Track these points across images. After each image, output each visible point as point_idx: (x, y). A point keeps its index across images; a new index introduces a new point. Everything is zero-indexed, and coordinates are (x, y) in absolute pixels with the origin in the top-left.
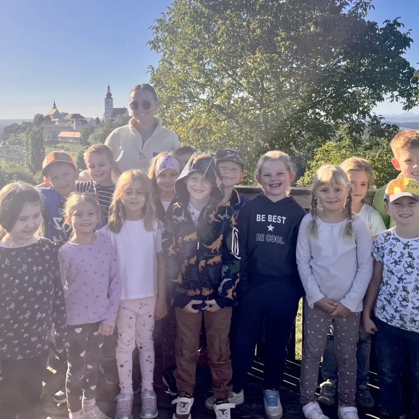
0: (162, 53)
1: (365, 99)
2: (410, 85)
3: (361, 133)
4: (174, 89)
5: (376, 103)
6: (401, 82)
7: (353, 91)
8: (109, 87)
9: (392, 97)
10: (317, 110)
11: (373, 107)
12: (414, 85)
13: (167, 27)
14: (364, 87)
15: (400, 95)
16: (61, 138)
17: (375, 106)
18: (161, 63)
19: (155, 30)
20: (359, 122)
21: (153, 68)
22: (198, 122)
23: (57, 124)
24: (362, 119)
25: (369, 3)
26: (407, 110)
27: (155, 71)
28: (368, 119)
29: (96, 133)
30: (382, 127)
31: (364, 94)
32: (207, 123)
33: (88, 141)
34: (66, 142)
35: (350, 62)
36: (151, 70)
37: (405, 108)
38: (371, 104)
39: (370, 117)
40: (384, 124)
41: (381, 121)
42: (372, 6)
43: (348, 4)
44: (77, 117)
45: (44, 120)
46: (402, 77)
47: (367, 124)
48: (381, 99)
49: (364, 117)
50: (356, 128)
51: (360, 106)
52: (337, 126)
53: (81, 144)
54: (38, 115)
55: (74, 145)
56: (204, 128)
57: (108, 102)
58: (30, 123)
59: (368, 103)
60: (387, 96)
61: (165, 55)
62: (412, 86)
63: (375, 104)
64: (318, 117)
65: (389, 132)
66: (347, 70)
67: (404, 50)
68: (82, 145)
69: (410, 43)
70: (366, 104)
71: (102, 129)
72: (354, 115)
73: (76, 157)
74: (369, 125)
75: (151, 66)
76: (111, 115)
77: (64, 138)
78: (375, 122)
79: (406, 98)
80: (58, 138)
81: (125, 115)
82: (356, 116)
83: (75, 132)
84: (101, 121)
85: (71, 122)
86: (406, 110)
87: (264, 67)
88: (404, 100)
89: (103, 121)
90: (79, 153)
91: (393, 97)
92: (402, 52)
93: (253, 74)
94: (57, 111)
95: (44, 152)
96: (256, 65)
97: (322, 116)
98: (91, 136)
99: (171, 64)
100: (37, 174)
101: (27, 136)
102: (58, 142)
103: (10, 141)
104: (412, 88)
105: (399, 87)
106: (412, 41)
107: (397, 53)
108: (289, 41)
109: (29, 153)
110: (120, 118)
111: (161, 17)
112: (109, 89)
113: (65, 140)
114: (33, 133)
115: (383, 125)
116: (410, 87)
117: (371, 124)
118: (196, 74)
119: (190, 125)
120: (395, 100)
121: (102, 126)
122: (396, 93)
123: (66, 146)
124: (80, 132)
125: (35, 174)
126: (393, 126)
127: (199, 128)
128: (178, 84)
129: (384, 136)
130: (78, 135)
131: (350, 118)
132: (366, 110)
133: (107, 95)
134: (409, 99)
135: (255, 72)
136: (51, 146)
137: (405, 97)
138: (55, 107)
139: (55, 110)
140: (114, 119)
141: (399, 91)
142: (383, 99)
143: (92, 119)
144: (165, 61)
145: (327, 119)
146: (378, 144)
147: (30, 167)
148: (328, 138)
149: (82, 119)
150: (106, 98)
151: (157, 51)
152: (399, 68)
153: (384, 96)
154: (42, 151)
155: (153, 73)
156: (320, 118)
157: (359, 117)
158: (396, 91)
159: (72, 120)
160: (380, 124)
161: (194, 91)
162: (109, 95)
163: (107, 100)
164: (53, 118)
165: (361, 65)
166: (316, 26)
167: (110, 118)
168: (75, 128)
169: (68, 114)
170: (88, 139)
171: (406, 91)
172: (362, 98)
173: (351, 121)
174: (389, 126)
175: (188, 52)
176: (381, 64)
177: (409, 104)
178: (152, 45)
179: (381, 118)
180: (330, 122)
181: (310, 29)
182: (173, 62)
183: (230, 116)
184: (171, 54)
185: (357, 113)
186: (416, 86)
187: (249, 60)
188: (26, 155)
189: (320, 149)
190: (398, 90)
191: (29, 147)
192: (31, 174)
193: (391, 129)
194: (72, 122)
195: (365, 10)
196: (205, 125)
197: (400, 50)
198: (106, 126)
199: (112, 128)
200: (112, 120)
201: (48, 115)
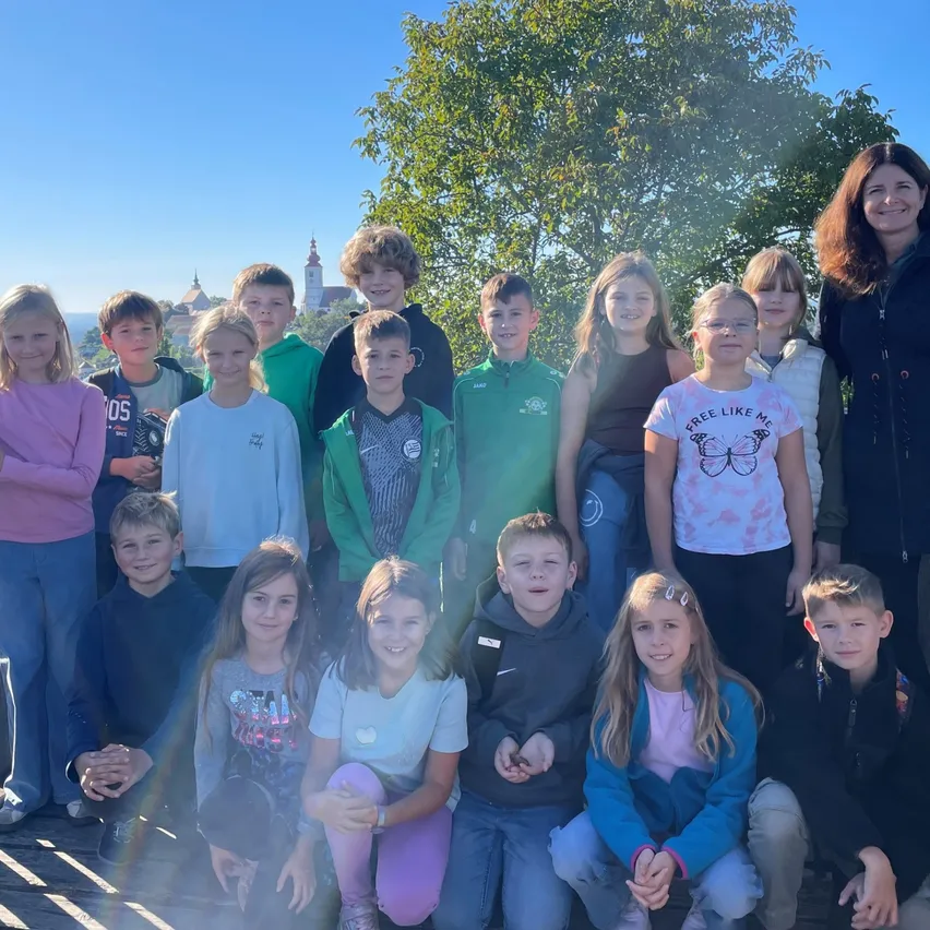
0: (388, 164)
8: (313, 242)
13: (393, 110)
18: (386, 184)
19: (368, 116)
21: (373, 196)
25: (818, 56)
27: (378, 201)
36: (369, 199)
42: (825, 62)
43: (774, 58)
45: (175, 312)
57: (311, 275)
61: (393, 168)
75: (369, 191)
76: (318, 301)
81: (348, 302)
87: (585, 191)
89: (302, 315)
93: (564, 205)
94: (202, 294)
96: (570, 185)
99: (407, 186)
103: (98, 361)
108: (635, 135)
110: (337, 308)
111: (385, 88)
112: (314, 246)
121: (299, 326)
133: (310, 259)
135: (569, 201)
138: (197, 286)
139: (197, 293)
140: (326, 309)
144: (395, 180)
150: (309, 265)
151: (375, 160)
155: (373, 206)
162: (314, 260)
163: (312, 269)
164: (194, 310)
166: (692, 104)
167: (317, 309)
175: (442, 162)
178: (364, 148)
181: (678, 109)
182: (412, 182)
187: (556, 176)
195: (811, 69)
198: (307, 326)
199: (321, 330)
200: (321, 313)
201: (183, 304)
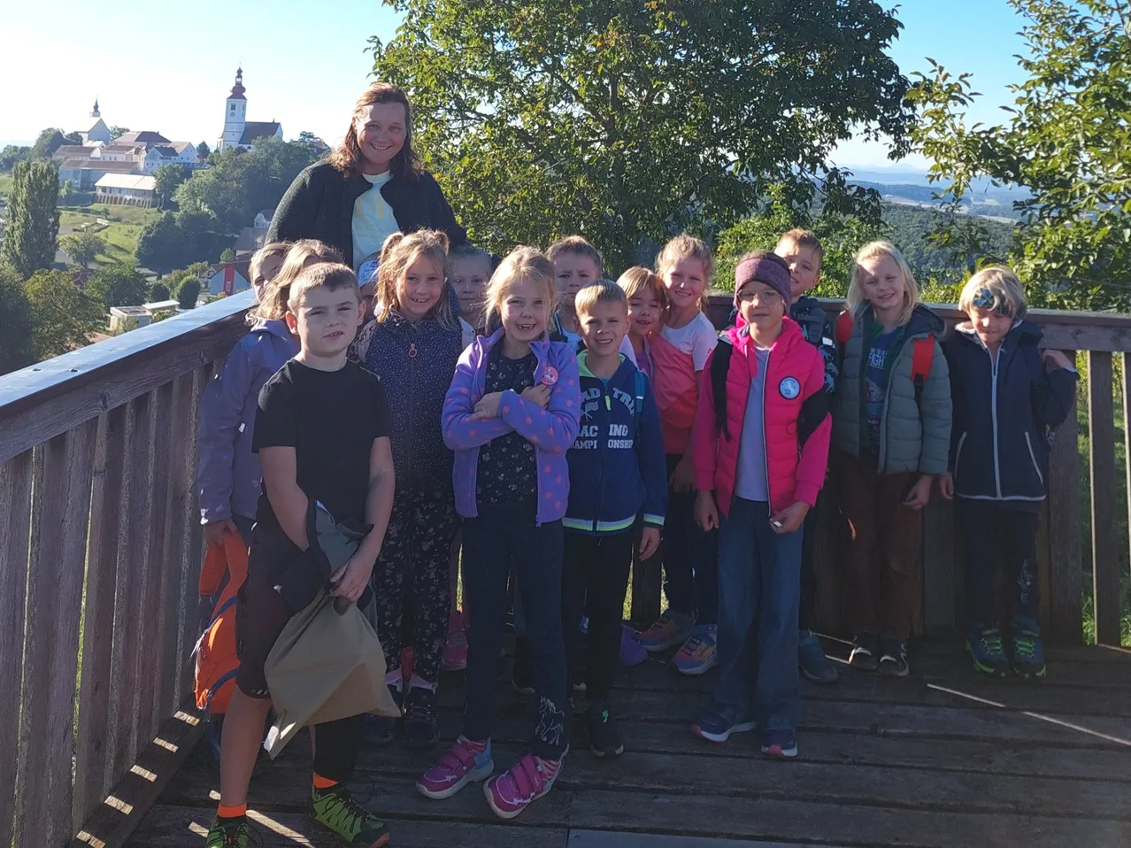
1: (814, 132)
2: (901, 111)
3: (807, 201)
4: (427, 90)
5: (837, 141)
6: (884, 102)
7: (793, 116)
8: (240, 71)
9: (866, 131)
10: (721, 151)
11: (829, 149)
12: (907, 110)
14: (814, 109)
15: (881, 129)
16: (104, 189)
17: (834, 147)
18: (400, 32)
20: (805, 180)
21: (379, 42)
22: (476, 163)
23: (97, 154)
24: (809, 173)
26: (896, 159)
27: (384, 48)
28: (820, 173)
29: (197, 181)
30: (849, 192)
31: (813, 122)
32: (499, 167)
33: (173, 199)
34: (115, 201)
35: (786, 57)
36: (374, 45)
37: (892, 155)
38: (826, 142)
39: (826, 170)
40: (853, 186)
41: (847, 178)
44: (150, 138)
45: (65, 142)
46: (885, 93)
47: (819, 185)
48: (846, 135)
49: (813, 169)
50: (797, 192)
51: (806, 146)
52: (762, 186)
53: (153, 206)
54: (49, 130)
55: (135, 209)
56: (492, 177)
57: (233, 107)
58: (25, 149)
59: (821, 142)
60: (856, 128)
61: (410, 17)
62: (903, 113)
63: (834, 144)
64: (723, 165)
65: (861, 203)
66: (780, 72)
67: (887, 41)
68: (156, 209)
69: (899, 29)
70: (816, 143)
71: (212, 170)
72: (793, 163)
73: (137, 238)
74: (824, 187)
75: (375, 37)
76: (238, 137)
77: (111, 189)
78: (835, 181)
79: (893, 136)
80: (94, 188)
81: (273, 139)
82: (797, 166)
83: (142, 177)
84: (212, 150)
85: (133, 150)
86: (893, 158)
87: (622, 59)
88: (890, 139)
89: (217, 151)
90: (146, 228)
91: (869, 132)
92: (885, 45)
93: (599, 71)
94: (101, 122)
95: (56, 223)
96: (607, 52)
97: (731, 163)
98: (182, 188)
100: (31, 279)
101: (15, 183)
102: (94, 199)
104: (903, 117)
105: (880, 114)
106: (902, 26)
107: (875, 47)
108: (672, 10)
109: (17, 223)
110: (259, 146)
112: (240, 76)
113: (114, 195)
114: (35, 174)
115: (850, 187)
116: (901, 114)
117: (828, 186)
118: (473, 59)
119: (459, 169)
120: (873, 137)
121: (213, 164)
122: (875, 125)
123: (113, 208)
124: (154, 176)
125: (26, 278)
126: (869, 190)
127: (479, 177)
128: (438, 80)
129: (852, 211)
130: (149, 183)
131: (786, 169)
132: (816, 155)
133: (234, 90)
134: (900, 138)
135: (605, 67)
136: (75, 210)
137: (891, 133)
138: (96, 112)
139: (97, 119)
140: (246, 146)
141: (880, 122)
142: (850, 135)
143: (190, 145)
144: (411, 30)
145: (741, 170)
146: (839, 226)
147: (15, 259)
148: (744, 210)
149: (164, 145)
150: (231, 97)
151: (396, 8)
152: (879, 76)
153: (852, 129)
154: (51, 220)
155: (379, 53)
156: (726, 167)
157: (802, 170)
158: (875, 119)
159: (138, 144)
160: (845, 186)
161: (466, 95)
162: (238, 92)
163: (233, 101)
164: (89, 139)
165: (806, 62)
167: (235, 145)
168: (142, 166)
169: (128, 131)
170: (175, 195)
171: (893, 121)
172: (810, 129)
173: (787, 176)
174: (861, 190)
176: (846, 67)
177: (898, 148)
179: (846, 174)
180: (747, 175)
183: (545, 155)
184: (425, 16)
185: (800, 161)
186: (911, 113)
187: (593, 42)
188: (7, 228)
189: (729, 232)
190: (878, 117)
191: (19, 209)
192: (18, 277)
193: (867, 197)
194: (138, 151)
196: (493, 171)
197: (881, 42)
198: (222, 164)
199: (238, 170)
200: (240, 151)
201: (76, 133)
